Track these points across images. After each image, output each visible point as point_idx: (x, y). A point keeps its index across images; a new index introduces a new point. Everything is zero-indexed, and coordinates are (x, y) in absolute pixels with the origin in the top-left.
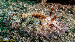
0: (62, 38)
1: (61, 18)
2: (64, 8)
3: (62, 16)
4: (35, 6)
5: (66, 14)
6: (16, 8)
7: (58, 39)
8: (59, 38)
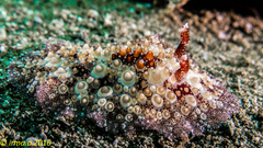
0: (241, 139)
1: (239, 66)
2: (249, 27)
3: (243, 59)
4: (146, 22)
5: (255, 48)
6: (77, 29)
7: (224, 144)
8: (231, 138)
